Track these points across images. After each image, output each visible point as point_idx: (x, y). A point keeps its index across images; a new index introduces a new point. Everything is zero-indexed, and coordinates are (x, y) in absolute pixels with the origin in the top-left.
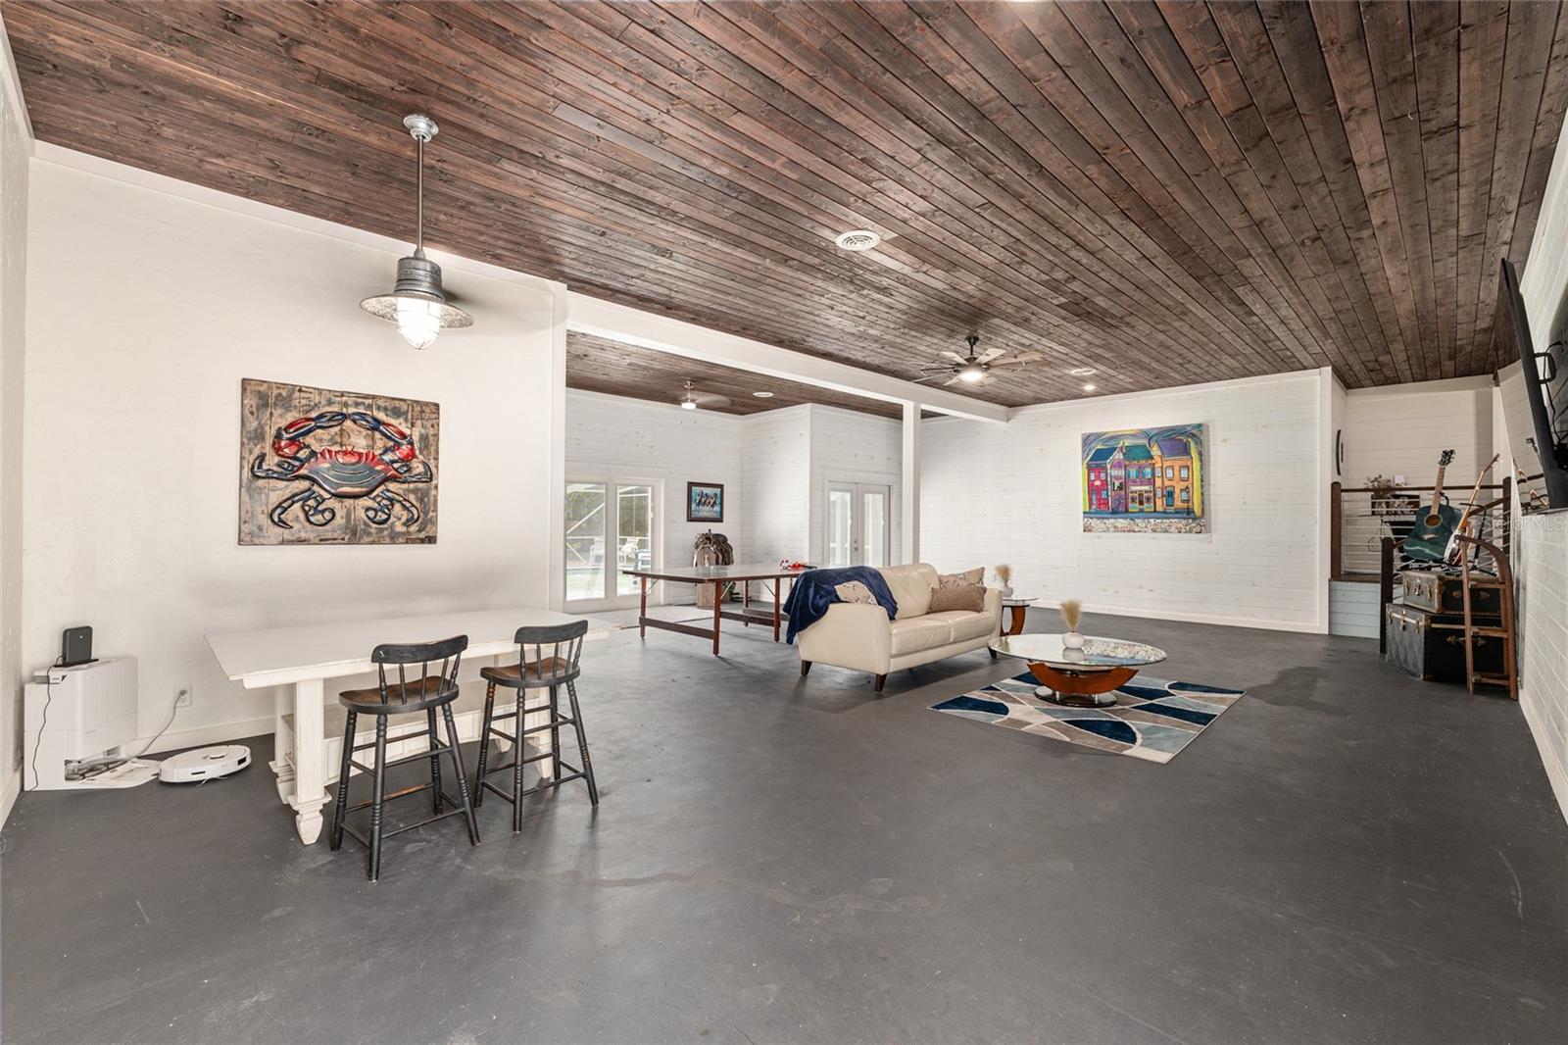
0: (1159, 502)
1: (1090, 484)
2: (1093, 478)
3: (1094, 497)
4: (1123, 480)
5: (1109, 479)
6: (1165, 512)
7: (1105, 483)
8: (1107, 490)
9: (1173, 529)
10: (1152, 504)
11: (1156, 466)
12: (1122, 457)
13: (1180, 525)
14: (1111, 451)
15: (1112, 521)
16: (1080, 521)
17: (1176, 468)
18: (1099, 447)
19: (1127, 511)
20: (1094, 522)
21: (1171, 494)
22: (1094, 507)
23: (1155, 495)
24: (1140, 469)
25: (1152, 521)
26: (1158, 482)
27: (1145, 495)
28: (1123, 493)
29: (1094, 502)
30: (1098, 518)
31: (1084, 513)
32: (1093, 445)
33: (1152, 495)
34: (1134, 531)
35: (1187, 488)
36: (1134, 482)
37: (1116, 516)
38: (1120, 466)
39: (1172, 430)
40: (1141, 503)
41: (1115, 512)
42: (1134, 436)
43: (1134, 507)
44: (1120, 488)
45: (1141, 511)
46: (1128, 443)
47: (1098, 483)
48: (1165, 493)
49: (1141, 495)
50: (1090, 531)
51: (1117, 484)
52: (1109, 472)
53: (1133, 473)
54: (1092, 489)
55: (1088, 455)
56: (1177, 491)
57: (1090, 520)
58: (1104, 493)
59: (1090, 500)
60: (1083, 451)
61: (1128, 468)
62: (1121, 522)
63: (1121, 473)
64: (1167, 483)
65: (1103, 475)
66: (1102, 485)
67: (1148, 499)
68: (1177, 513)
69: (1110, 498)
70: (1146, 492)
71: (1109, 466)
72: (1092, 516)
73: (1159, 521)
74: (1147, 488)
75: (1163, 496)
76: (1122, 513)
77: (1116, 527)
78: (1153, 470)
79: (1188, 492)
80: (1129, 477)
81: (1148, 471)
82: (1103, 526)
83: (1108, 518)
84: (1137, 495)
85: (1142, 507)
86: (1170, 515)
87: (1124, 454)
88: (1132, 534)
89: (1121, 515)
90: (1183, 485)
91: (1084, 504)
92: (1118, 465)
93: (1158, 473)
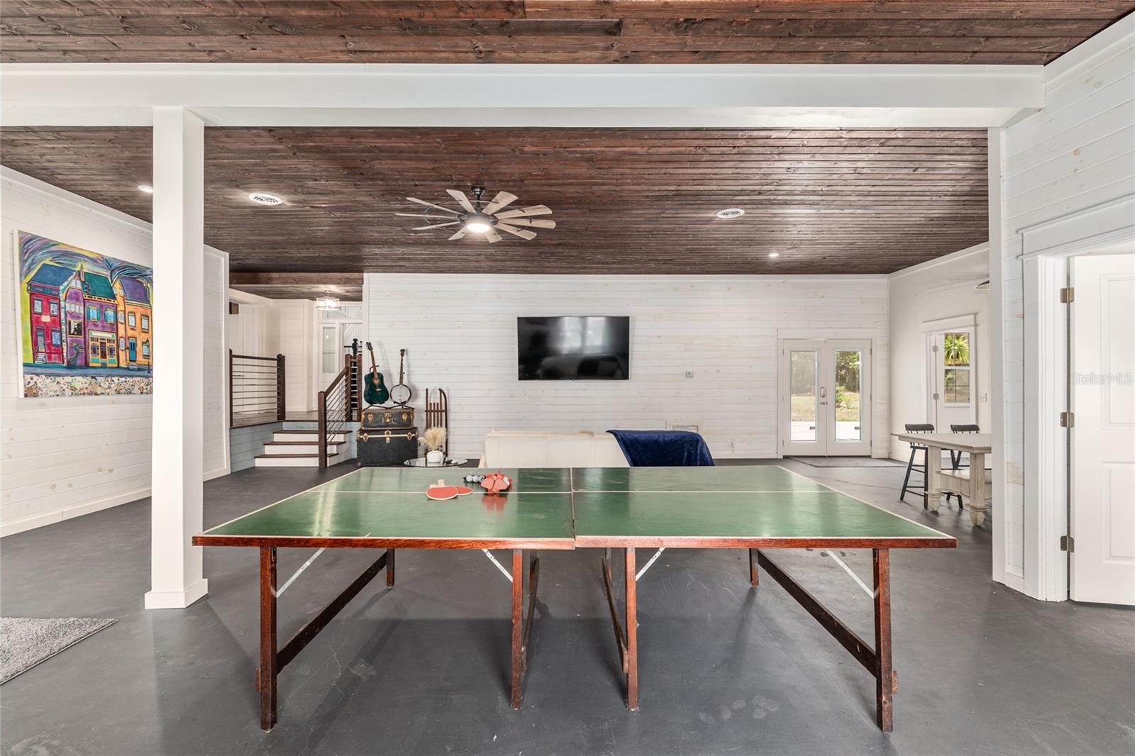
0: (122, 355)
1: (35, 320)
2: (38, 308)
3: (41, 340)
4: (81, 320)
5: (63, 316)
6: (128, 369)
7: (56, 321)
8: (61, 332)
9: (136, 390)
10: (115, 357)
11: (119, 309)
12: (79, 286)
13: (142, 385)
14: (63, 273)
15: (68, 379)
16: (19, 381)
17: (138, 316)
18: (47, 262)
19: (87, 365)
20: (42, 382)
21: (132, 347)
22: (41, 356)
23: (118, 346)
24: (102, 309)
25: (115, 379)
26: (121, 332)
27: (108, 345)
28: (81, 338)
29: (42, 348)
30: (48, 375)
31: (25, 365)
32: (39, 255)
33: (115, 345)
34: (96, 394)
35: (148, 341)
36: (96, 325)
37: (74, 372)
38: (78, 300)
39: (134, 268)
40: (104, 356)
41: (70, 366)
42: (94, 261)
43: (95, 360)
44: (79, 331)
45: (104, 366)
46: (88, 268)
47: (46, 319)
48: (128, 345)
49: (103, 344)
50: (35, 395)
51: (74, 325)
52: (62, 304)
53: (94, 313)
54: (38, 330)
55: (29, 270)
56: (139, 343)
57: (35, 378)
58: (56, 336)
59: (35, 344)
60: (23, 262)
61: (87, 304)
62: (80, 382)
63: (77, 308)
64: (130, 333)
65: (53, 307)
66: (53, 322)
67: (111, 351)
68: (139, 370)
69: (64, 344)
70: (109, 341)
71: (62, 296)
72: (38, 370)
73: (123, 379)
74: (109, 336)
75: (126, 348)
76: (81, 367)
77: (73, 389)
78: (116, 312)
79: (149, 346)
80: (89, 317)
81: (110, 313)
82: (56, 387)
83: (63, 375)
84: (98, 344)
85: (104, 360)
86: (133, 373)
87: (83, 283)
88: (94, 397)
89: (80, 371)
90: (143, 337)
91: (25, 351)
92: (74, 297)
93: (121, 320)
